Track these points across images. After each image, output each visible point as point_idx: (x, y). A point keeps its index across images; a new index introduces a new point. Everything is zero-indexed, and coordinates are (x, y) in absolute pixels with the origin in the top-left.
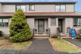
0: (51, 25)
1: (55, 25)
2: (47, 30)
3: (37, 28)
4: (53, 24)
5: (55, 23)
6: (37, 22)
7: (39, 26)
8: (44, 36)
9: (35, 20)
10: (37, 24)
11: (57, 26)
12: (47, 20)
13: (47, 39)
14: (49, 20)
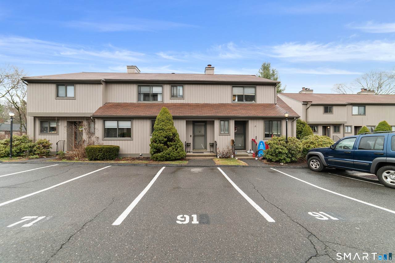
0: (220, 134)
1: (229, 134)
2: (212, 145)
3: (191, 141)
4: (225, 132)
5: (228, 130)
6: (191, 128)
7: (194, 136)
8: (205, 156)
9: (187, 123)
10: (191, 133)
11: (232, 137)
12: (212, 123)
13: (212, 159)
14: (217, 123)
